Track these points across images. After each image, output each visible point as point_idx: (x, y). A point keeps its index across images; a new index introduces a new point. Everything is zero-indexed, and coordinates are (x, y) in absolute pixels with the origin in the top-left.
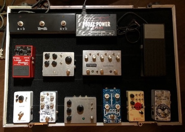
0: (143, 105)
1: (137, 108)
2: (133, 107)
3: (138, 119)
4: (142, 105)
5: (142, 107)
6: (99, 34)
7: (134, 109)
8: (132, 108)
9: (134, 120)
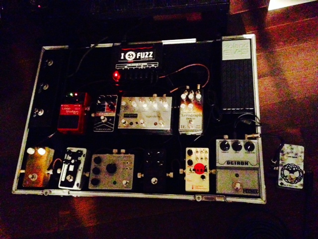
0: (208, 167)
1: (198, 170)
2: (192, 170)
3: (199, 187)
4: (205, 167)
5: (206, 170)
6: (139, 67)
7: (193, 172)
8: (190, 170)
9: (193, 188)
